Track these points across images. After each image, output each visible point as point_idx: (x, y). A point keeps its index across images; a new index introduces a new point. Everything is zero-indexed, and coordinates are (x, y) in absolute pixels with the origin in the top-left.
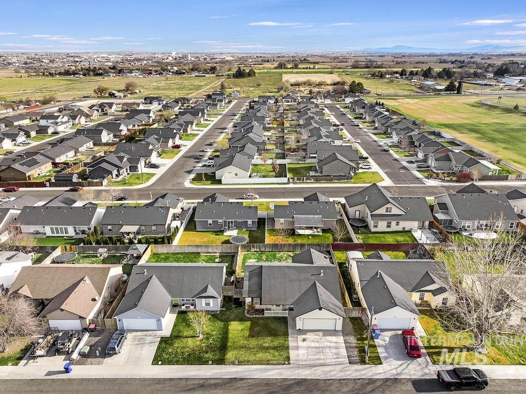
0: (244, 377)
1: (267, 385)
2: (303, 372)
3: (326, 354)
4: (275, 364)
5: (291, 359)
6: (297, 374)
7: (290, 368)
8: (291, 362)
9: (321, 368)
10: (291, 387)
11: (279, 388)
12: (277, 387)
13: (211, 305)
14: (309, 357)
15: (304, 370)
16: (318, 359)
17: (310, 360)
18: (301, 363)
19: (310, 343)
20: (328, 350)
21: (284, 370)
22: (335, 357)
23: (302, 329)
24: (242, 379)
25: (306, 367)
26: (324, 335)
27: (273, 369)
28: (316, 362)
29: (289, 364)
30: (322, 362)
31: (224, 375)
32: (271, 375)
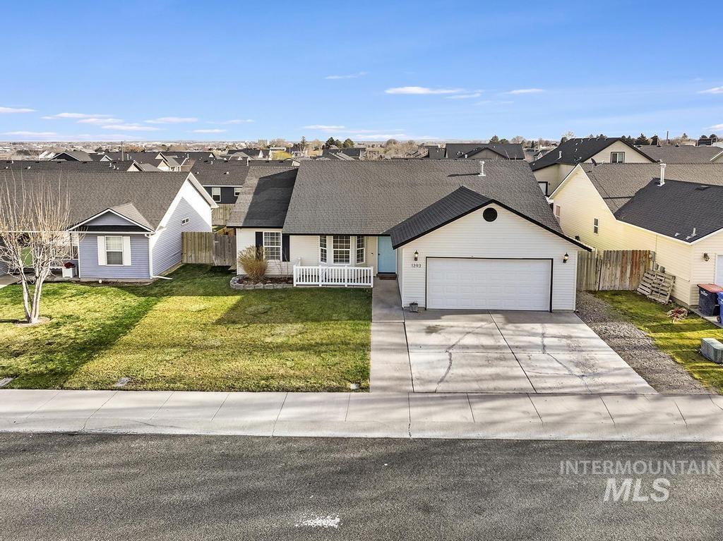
0: (113, 431)
1: (226, 460)
2: (430, 414)
3: (534, 364)
4: (297, 390)
5: (372, 375)
6: (402, 421)
7: (363, 402)
8: (372, 383)
9: (524, 404)
10: (362, 471)
11: (288, 476)
12: (284, 470)
13: (127, 261)
14: (456, 371)
15: (433, 409)
16: (497, 377)
17: (464, 379)
18: (417, 388)
19: (459, 336)
20: (537, 354)
21: (333, 409)
22: (577, 371)
23: (421, 304)
24: (104, 438)
25: (445, 398)
26: (509, 321)
27: (283, 405)
28: (491, 385)
29: (366, 389)
30: (525, 384)
31: (26, 422)
32: (265, 423)
